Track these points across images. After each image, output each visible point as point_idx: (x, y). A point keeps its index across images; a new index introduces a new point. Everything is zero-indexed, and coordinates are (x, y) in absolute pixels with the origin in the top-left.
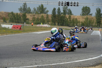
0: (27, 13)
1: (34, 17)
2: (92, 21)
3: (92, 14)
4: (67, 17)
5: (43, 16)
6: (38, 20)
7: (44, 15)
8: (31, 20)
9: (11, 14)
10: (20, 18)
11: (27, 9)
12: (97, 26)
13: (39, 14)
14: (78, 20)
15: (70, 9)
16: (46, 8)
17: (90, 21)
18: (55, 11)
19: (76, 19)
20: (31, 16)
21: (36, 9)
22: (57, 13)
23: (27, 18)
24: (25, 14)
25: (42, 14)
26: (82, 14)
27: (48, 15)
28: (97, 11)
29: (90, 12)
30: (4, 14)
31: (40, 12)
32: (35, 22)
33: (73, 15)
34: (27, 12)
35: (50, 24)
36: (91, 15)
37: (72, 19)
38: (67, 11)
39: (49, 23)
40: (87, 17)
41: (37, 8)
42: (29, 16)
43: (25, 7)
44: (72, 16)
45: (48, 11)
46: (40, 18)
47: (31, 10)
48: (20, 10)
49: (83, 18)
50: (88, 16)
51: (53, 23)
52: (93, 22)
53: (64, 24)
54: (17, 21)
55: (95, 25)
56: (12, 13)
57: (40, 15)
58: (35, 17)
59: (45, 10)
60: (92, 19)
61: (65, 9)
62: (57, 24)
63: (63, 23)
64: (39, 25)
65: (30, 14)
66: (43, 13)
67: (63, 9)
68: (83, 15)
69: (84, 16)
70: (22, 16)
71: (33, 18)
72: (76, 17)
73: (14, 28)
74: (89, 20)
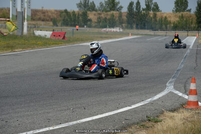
0: (90, 11)
1: (100, 16)
2: (190, 21)
3: (191, 9)
4: (151, 16)
5: (113, 15)
6: (106, 22)
7: (114, 12)
8: (96, 21)
9: (64, 13)
10: (78, 18)
11: (90, 4)
12: (198, 27)
13: (108, 11)
14: (169, 19)
15: (156, 3)
16: (119, 3)
17: (186, 21)
18: (132, 7)
19: (166, 17)
20: (95, 15)
21: (104, 5)
22: (135, 10)
23: (89, 18)
24: (86, 12)
25: (112, 12)
26: (174, 10)
27: (121, 12)
28: (198, 4)
29: (188, 6)
30: (54, 13)
31: (109, 9)
32: (101, 24)
33: (161, 11)
34: (90, 8)
35: (124, 27)
36: (190, 11)
37: (158, 19)
38: (152, 6)
39: (124, 25)
40: (182, 15)
41: (105, 2)
42: (92, 16)
43: (87, 2)
44: (158, 13)
45: (121, 7)
46: (108, 17)
47: (95, 6)
48: (79, 5)
49: (176, 16)
50: (185, 13)
51: (129, 26)
52: (192, 23)
53: (146, 27)
54: (73, 23)
55: (195, 27)
56: (66, 11)
57: (109, 13)
58: (102, 17)
59: (117, 5)
60: (191, 17)
61: (148, 3)
62: (134, 26)
63: (144, 25)
64: (105, 29)
65: (94, 12)
66: (114, 10)
67: (146, 2)
68: (177, 11)
69: (178, 13)
70: (81, 15)
71: (98, 18)
72: (165, 15)
73: (54, 36)
74: (185, 19)
